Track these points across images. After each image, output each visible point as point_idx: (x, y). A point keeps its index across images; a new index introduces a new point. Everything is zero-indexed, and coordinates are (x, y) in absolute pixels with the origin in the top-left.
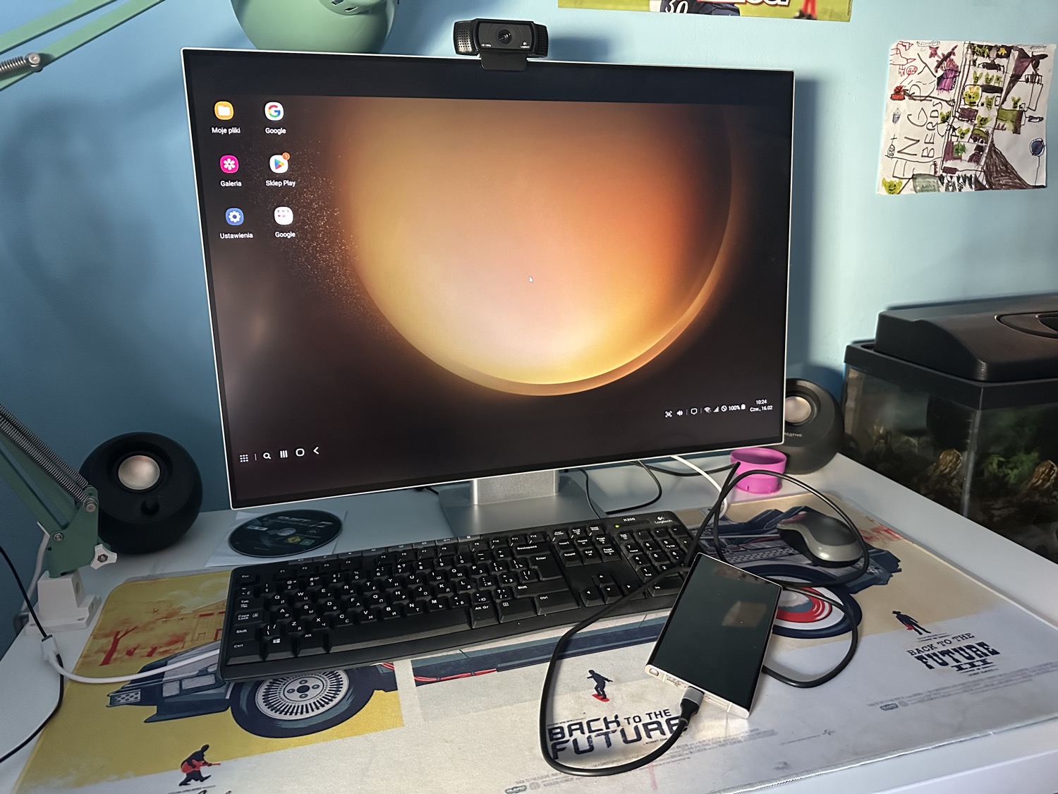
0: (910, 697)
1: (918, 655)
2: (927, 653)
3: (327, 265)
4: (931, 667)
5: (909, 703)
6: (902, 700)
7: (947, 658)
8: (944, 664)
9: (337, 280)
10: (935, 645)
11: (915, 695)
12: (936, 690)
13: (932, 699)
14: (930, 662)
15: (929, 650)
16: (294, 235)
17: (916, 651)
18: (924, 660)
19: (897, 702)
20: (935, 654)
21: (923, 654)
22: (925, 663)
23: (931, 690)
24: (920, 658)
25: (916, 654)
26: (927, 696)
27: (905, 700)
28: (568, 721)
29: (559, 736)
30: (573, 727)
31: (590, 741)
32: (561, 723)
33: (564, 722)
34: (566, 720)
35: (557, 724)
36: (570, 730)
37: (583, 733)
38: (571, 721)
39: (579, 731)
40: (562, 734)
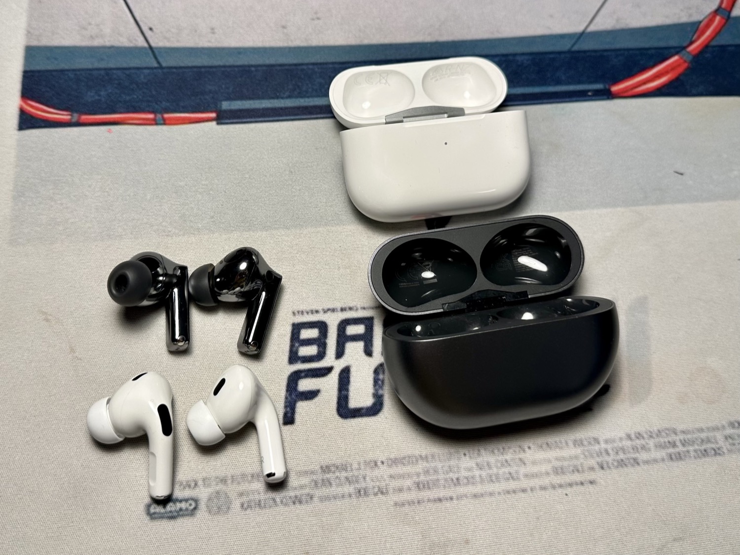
28: (342, 310)
29: (312, 350)
30: (352, 330)
31: (380, 382)
32: (325, 312)
33: (333, 310)
34: (338, 305)
35: (317, 312)
36: (343, 339)
37: (368, 352)
38: (351, 309)
39: (360, 345)
40: (319, 346)
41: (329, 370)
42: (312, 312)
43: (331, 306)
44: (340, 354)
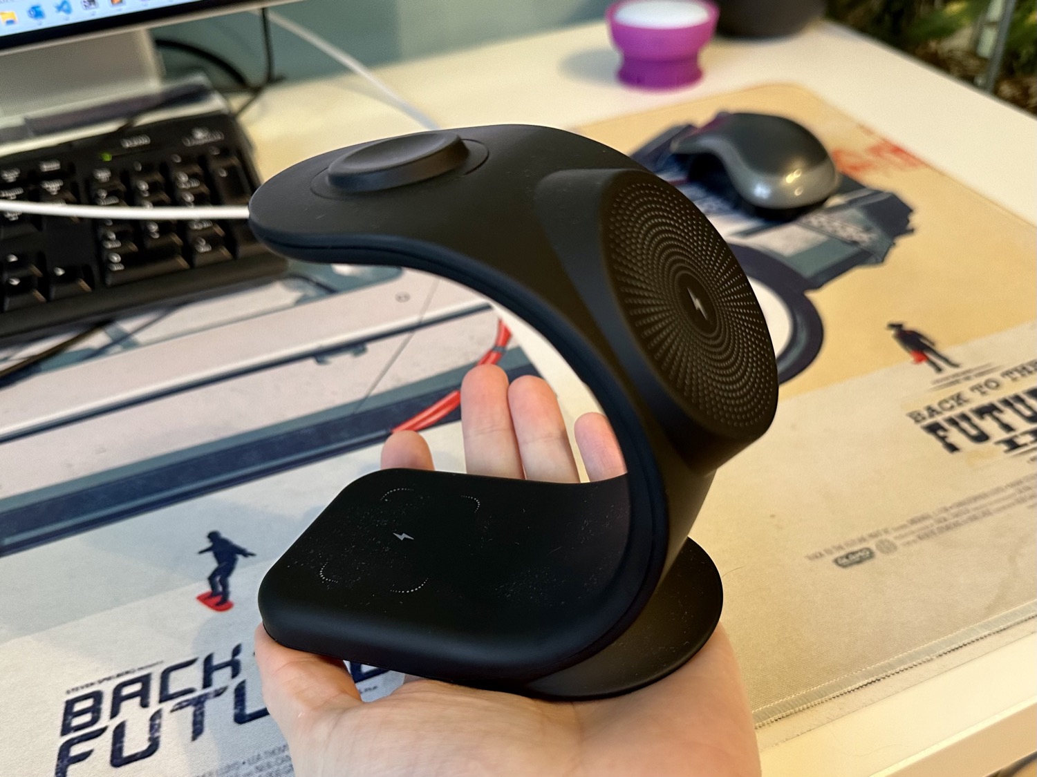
0: (903, 527)
1: (929, 421)
2: (948, 414)
4: (952, 448)
5: (898, 543)
6: (884, 537)
7: (988, 425)
8: (982, 437)
10: (967, 394)
11: (913, 522)
12: (960, 504)
13: (948, 528)
14: (955, 436)
15: (952, 407)
17: (925, 413)
18: (941, 433)
19: (872, 544)
20: (965, 417)
21: (939, 419)
22: (943, 439)
23: (948, 505)
24: (933, 429)
25: (924, 418)
26: (939, 521)
27: (890, 538)
28: (119, 676)
29: (87, 718)
30: (126, 691)
31: (156, 726)
32: (100, 682)
33: (109, 679)
34: (114, 673)
35: (92, 684)
36: (118, 699)
37: (144, 704)
38: (127, 673)
39: (137, 700)
40: (93, 713)
41: (103, 730)
42: (87, 686)
43: (106, 676)
44: (114, 713)
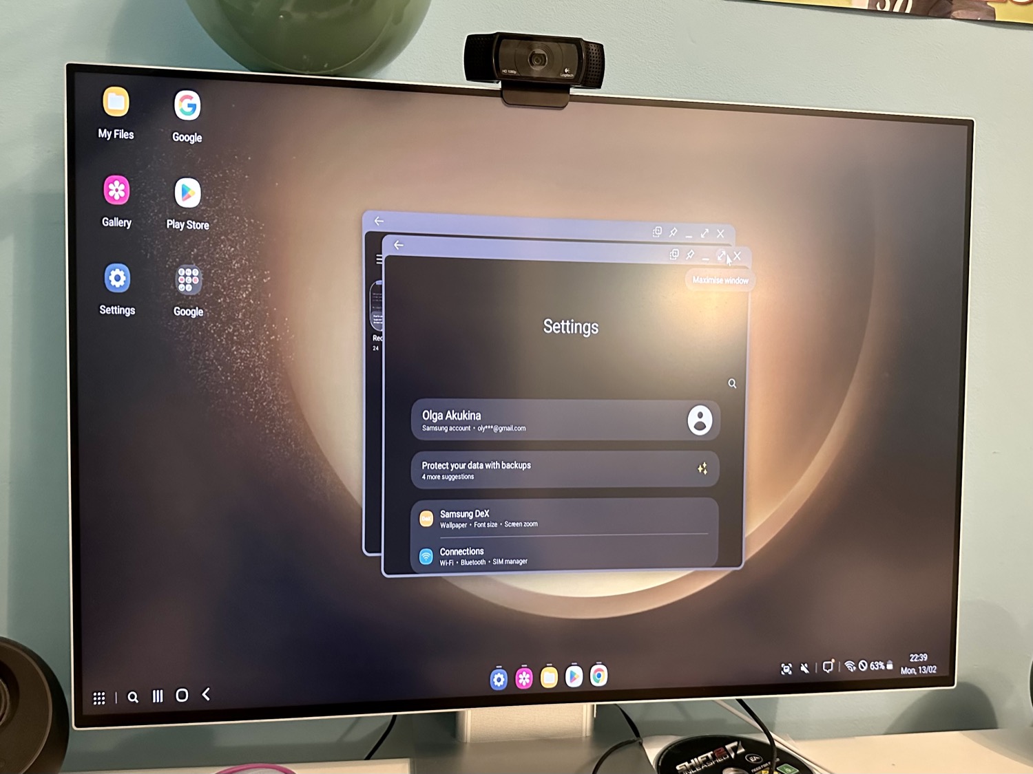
3: (247, 367)
9: (260, 392)
16: (200, 312)
